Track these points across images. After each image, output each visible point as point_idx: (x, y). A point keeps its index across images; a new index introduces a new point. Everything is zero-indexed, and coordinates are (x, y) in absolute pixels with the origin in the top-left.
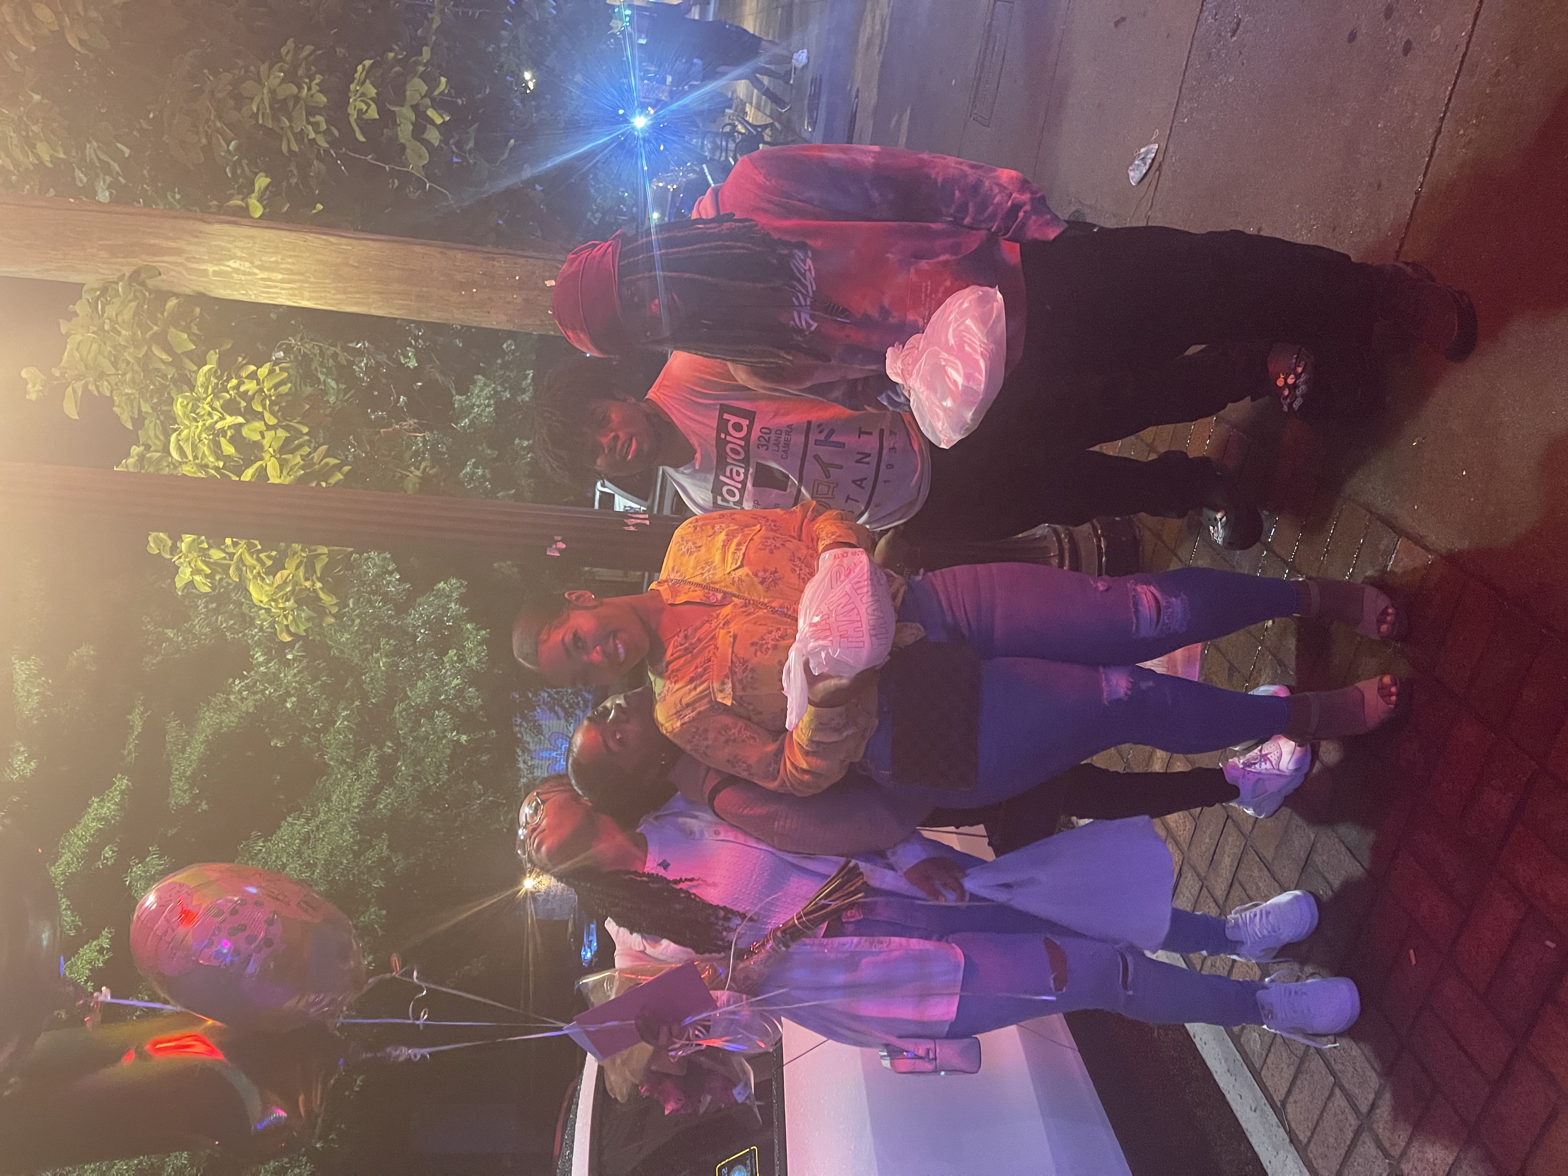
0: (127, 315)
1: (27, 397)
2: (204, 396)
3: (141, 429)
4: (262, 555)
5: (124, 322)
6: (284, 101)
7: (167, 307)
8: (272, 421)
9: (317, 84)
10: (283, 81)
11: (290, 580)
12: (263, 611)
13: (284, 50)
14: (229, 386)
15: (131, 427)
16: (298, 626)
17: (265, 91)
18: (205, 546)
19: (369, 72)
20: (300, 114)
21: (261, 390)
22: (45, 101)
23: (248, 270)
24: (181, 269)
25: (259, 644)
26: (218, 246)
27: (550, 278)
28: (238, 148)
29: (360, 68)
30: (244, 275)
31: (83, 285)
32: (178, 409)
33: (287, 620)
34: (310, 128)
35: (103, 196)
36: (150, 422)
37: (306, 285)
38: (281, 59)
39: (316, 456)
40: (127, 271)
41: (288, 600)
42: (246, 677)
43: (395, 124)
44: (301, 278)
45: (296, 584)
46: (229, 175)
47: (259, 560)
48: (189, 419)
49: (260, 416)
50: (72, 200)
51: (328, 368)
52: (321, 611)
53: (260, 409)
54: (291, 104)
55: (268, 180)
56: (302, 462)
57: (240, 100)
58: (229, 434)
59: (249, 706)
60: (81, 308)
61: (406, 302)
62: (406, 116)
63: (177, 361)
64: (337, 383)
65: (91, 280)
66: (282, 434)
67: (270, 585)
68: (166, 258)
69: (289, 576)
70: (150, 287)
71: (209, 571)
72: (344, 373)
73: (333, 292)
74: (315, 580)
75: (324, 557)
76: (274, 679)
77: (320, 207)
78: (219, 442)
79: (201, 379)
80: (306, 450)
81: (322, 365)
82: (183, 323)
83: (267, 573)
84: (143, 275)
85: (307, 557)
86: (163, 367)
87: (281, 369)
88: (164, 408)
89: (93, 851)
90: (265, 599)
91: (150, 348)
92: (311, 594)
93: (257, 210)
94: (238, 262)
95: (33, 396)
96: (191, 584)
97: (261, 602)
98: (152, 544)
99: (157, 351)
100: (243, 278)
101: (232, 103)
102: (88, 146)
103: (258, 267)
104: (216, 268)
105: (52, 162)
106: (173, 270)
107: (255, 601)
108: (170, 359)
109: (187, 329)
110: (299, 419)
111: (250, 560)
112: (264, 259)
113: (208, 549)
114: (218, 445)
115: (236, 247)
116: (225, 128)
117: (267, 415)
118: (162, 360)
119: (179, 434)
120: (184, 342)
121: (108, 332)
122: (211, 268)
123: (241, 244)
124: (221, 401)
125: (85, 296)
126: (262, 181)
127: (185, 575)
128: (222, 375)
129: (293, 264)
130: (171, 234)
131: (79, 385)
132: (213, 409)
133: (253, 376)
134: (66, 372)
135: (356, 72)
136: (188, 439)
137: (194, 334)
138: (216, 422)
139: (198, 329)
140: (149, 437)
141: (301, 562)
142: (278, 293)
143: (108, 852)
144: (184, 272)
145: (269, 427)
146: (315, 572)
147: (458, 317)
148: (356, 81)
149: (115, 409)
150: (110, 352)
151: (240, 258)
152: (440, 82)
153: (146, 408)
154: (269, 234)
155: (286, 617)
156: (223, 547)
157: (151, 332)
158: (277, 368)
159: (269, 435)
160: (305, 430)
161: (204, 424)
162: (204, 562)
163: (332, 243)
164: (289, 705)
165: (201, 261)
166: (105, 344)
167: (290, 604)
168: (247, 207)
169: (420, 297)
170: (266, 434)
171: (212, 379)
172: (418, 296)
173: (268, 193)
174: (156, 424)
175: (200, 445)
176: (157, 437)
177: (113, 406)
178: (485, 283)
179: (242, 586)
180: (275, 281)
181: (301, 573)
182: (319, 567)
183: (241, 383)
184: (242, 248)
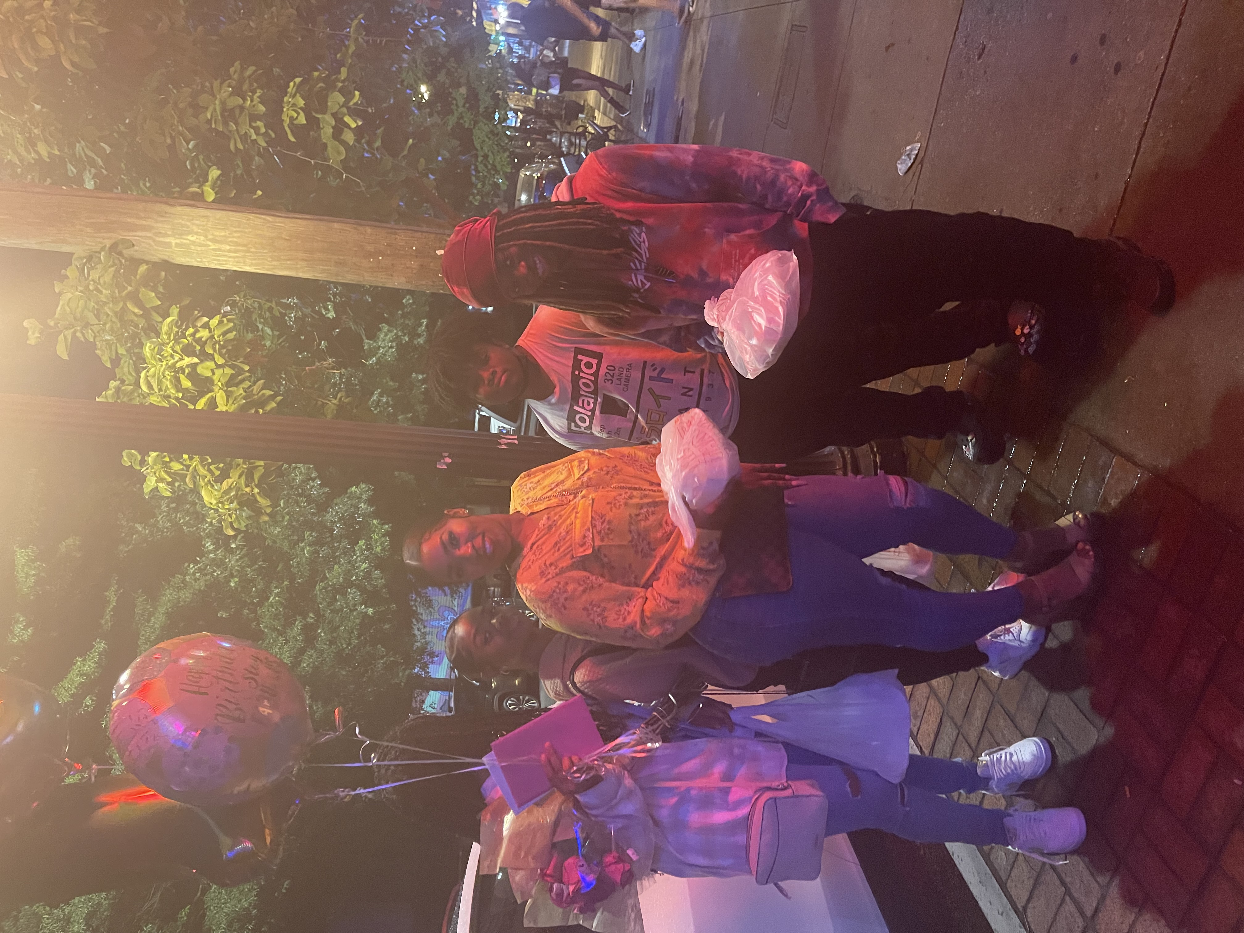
0: (107, 278)
1: (28, 342)
2: (168, 341)
3: (117, 367)
4: (212, 467)
5: (105, 283)
6: (232, 110)
7: (139, 272)
8: (221, 361)
9: (259, 97)
10: (232, 94)
11: (234, 487)
12: (212, 511)
13: (232, 70)
14: (187, 334)
15: (109, 366)
16: (240, 524)
17: (217, 102)
18: (167, 459)
19: (299, 87)
20: (244, 119)
21: (212, 337)
22: (44, 110)
23: (202, 242)
24: (150, 242)
25: (209, 536)
26: (179, 224)
27: (440, 248)
28: (195, 147)
29: (292, 84)
30: (199, 246)
31: (73, 254)
32: (147, 351)
33: (231, 518)
34: (252, 131)
35: (90, 184)
37: (248, 254)
38: (230, 77)
39: (255, 389)
40: (108, 243)
41: (232, 502)
42: (199, 562)
43: (319, 127)
44: (245, 248)
45: (238, 489)
46: (189, 167)
47: (210, 471)
48: (155, 358)
49: (212, 358)
50: (64, 188)
51: (265, 319)
52: (258, 511)
53: (211, 352)
54: (237, 112)
55: (219, 172)
56: (244, 394)
57: (197, 109)
58: (187, 371)
59: (201, 585)
60: (72, 272)
61: (326, 268)
62: (328, 122)
63: (146, 314)
64: (272, 331)
65: (79, 251)
66: (228, 371)
67: (218, 491)
68: (139, 233)
69: (233, 483)
70: (126, 256)
71: (170, 480)
72: (278, 323)
73: (269, 259)
74: (254, 487)
75: (261, 468)
76: (220, 564)
77: (259, 193)
78: (179, 378)
79: (165, 328)
80: (247, 384)
81: (260, 316)
82: (152, 284)
83: (215, 481)
84: (120, 247)
85: (247, 469)
86: (135, 318)
87: (229, 321)
88: (136, 351)
89: (77, 701)
90: (214, 502)
91: (125, 304)
92: (251, 498)
93: (210, 195)
94: (195, 236)
95: (32, 341)
96: (156, 489)
97: (211, 504)
98: (125, 458)
99: (130, 306)
100: (199, 248)
101: (190, 111)
102: (78, 145)
103: (211, 240)
104: (178, 241)
105: (49, 157)
106: (144, 242)
107: (206, 503)
108: (141, 313)
109: (154, 289)
110: (241, 360)
111: (202, 471)
112: (216, 233)
113: (170, 462)
114: (178, 380)
115: (193, 224)
116: (185, 131)
117: (216, 356)
118: (135, 314)
119: (148, 371)
120: (152, 299)
121: (92, 291)
122: (173, 241)
123: (198, 222)
124: (181, 346)
125: (75, 263)
126: (214, 173)
127: (151, 483)
128: (182, 325)
129: (239, 237)
130: (142, 215)
131: (69, 333)
132: (175, 352)
133: (206, 326)
134: (59, 323)
135: (289, 87)
136: (154, 376)
137: (161, 293)
138: (177, 362)
139: (163, 289)
140: (124, 374)
141: (243, 472)
142: (226, 261)
143: (88, 701)
144: (153, 244)
145: (218, 366)
146: (254, 480)
147: (368, 279)
148: (288, 95)
149: (97, 352)
150: (94, 307)
151: (197, 233)
152: (354, 95)
153: (122, 351)
154: (219, 214)
155: (230, 515)
156: (181, 460)
157: (126, 291)
158: (225, 319)
159: (218, 372)
160: (247, 368)
161: (167, 364)
162: (166, 472)
163: (269, 222)
164: (232, 585)
165: (166, 235)
166: (90, 300)
167: (234, 505)
168: (203, 192)
169: (339, 264)
170: (216, 371)
171: (174, 328)
172: (336, 262)
173: (219, 182)
174: (129, 364)
175: (164, 380)
176: (130, 374)
177: (96, 349)
178: (389, 252)
179: (196, 491)
180: (224, 251)
181: (243, 481)
182: (257, 476)
183: (196, 331)
184: (198, 225)
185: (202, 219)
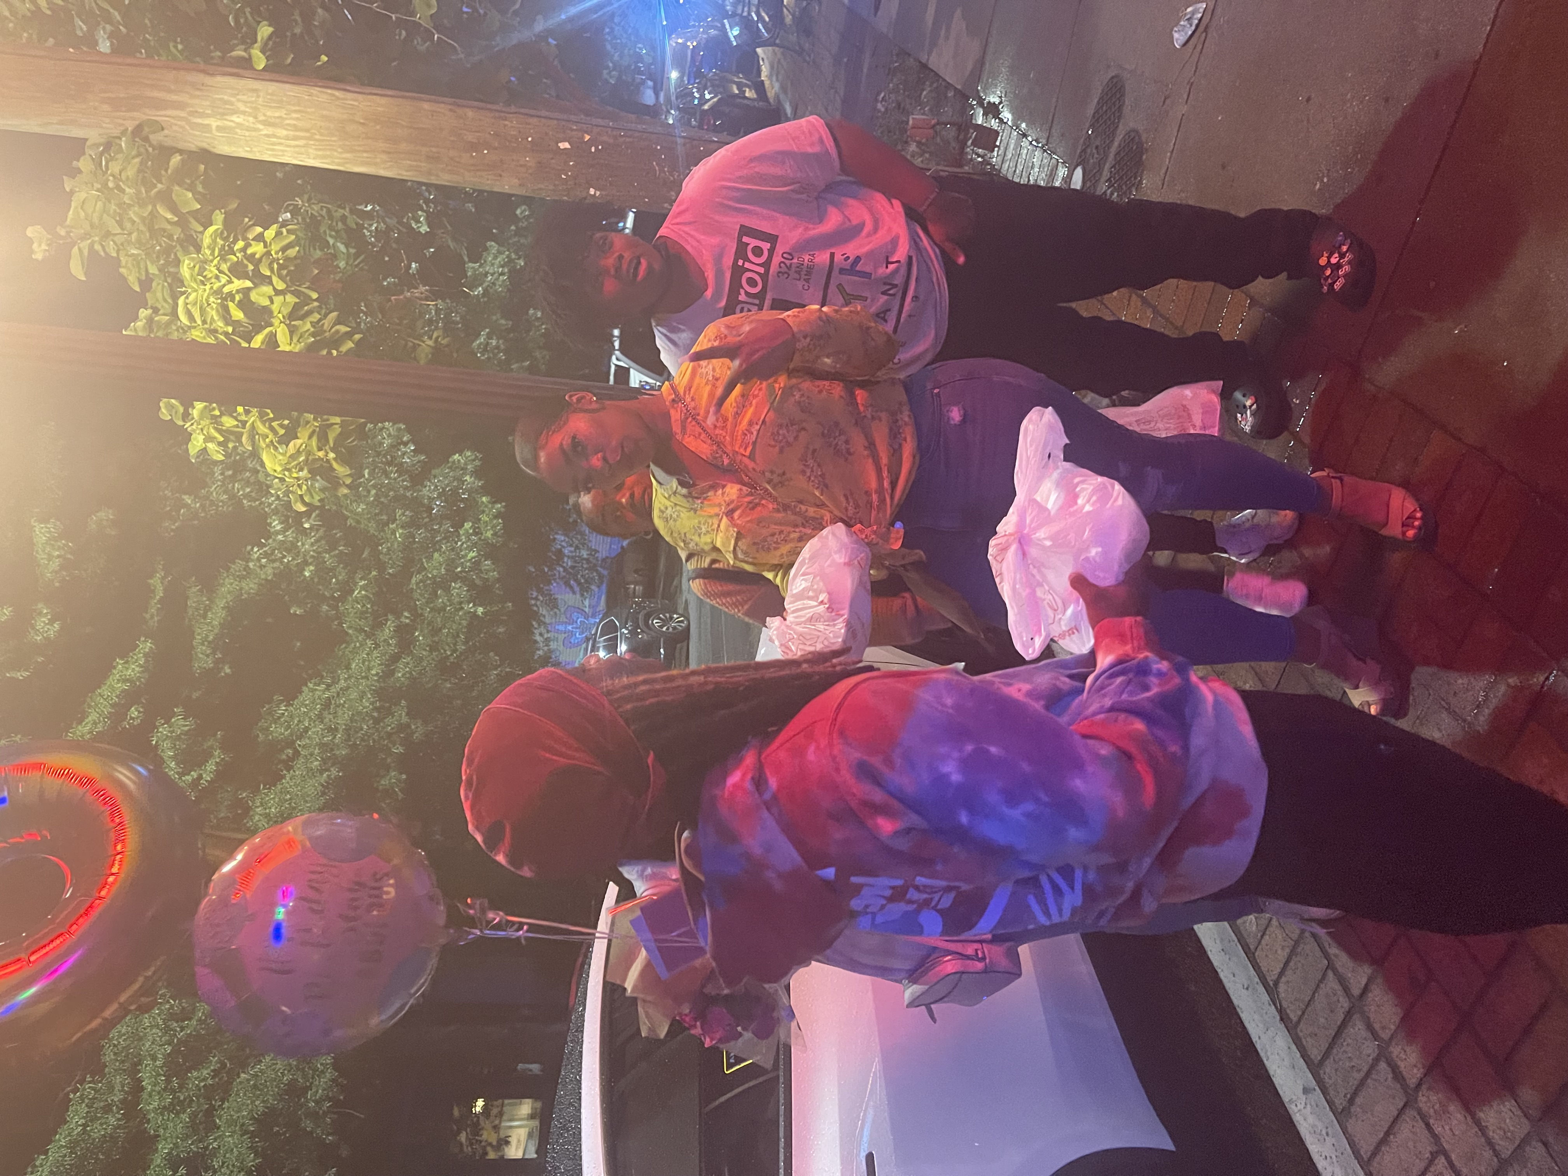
0: (131, 172)
1: (34, 257)
2: (211, 258)
3: (149, 291)
4: (275, 424)
5: (128, 178)
7: (171, 164)
8: (281, 286)
11: (304, 450)
12: (277, 480)
14: (235, 248)
15: (137, 289)
16: (313, 498)
18: (217, 413)
21: (268, 253)
23: (252, 125)
24: (183, 123)
25: (276, 512)
26: (221, 99)
27: (564, 141)
30: (248, 131)
31: (86, 140)
32: (185, 271)
33: (301, 489)
35: (104, 46)
36: (159, 284)
37: (312, 142)
39: (327, 323)
40: (130, 126)
41: (301, 470)
42: (264, 545)
44: (307, 134)
45: (309, 453)
46: (233, 24)
47: (272, 429)
48: (195, 280)
49: (268, 281)
50: (72, 50)
51: (337, 232)
52: (334, 482)
53: (268, 274)
55: (271, 29)
56: (312, 329)
58: (237, 298)
59: (269, 573)
60: (84, 164)
61: (415, 163)
63: (182, 222)
64: (347, 247)
65: (94, 135)
66: (291, 299)
67: (284, 454)
68: (169, 112)
69: (302, 445)
70: (154, 143)
71: (222, 439)
72: (354, 236)
73: (339, 150)
74: (329, 451)
75: (337, 426)
76: (291, 548)
77: (324, 58)
78: (227, 306)
79: (207, 241)
80: (316, 317)
81: (331, 228)
82: (188, 181)
83: (279, 443)
84: (146, 129)
85: (320, 427)
86: (169, 227)
87: (288, 231)
88: (172, 270)
89: (119, 712)
90: (279, 469)
91: (154, 206)
92: (325, 464)
93: (260, 62)
94: (242, 116)
95: (39, 256)
96: (204, 451)
97: (275, 471)
98: (163, 410)
99: (161, 210)
100: (247, 134)
103: (262, 123)
104: (219, 123)
105: (50, 8)
106: (176, 125)
107: (269, 470)
108: (176, 219)
109: (191, 188)
110: (308, 284)
111: (262, 429)
112: (269, 113)
113: (220, 416)
114: (226, 309)
115: (239, 100)
117: (275, 279)
118: (167, 219)
119: (187, 298)
120: (189, 201)
121: (112, 189)
122: (214, 123)
123: (244, 98)
124: (228, 264)
125: (89, 151)
126: (265, 31)
127: (197, 443)
128: (228, 236)
129: (297, 119)
130: (173, 87)
131: (85, 245)
132: (221, 272)
133: (260, 238)
134: (71, 232)
136: (196, 303)
137: (200, 192)
138: (224, 286)
139: (203, 188)
140: (157, 300)
141: (314, 432)
142: (283, 151)
143: (134, 712)
144: (187, 127)
145: (278, 292)
146: (327, 441)
147: (470, 180)
149: (122, 270)
150: (115, 211)
151: (244, 113)
153: (153, 270)
154: (273, 87)
155: (300, 486)
156: (235, 414)
157: (156, 190)
158: (284, 230)
159: (278, 300)
160: (315, 296)
161: (212, 288)
162: (216, 429)
163: (338, 98)
164: (307, 574)
165: (203, 115)
166: (110, 202)
167: (304, 474)
168: (250, 58)
169: (430, 158)
170: (276, 299)
171: (218, 240)
172: (428, 157)
173: (271, 43)
174: (163, 286)
175: (208, 309)
176: (165, 300)
177: (120, 266)
178: (496, 145)
179: (255, 454)
180: (279, 138)
181: (314, 442)
182: (332, 436)
183: (248, 245)
184: (245, 102)
185: (250, 94)
